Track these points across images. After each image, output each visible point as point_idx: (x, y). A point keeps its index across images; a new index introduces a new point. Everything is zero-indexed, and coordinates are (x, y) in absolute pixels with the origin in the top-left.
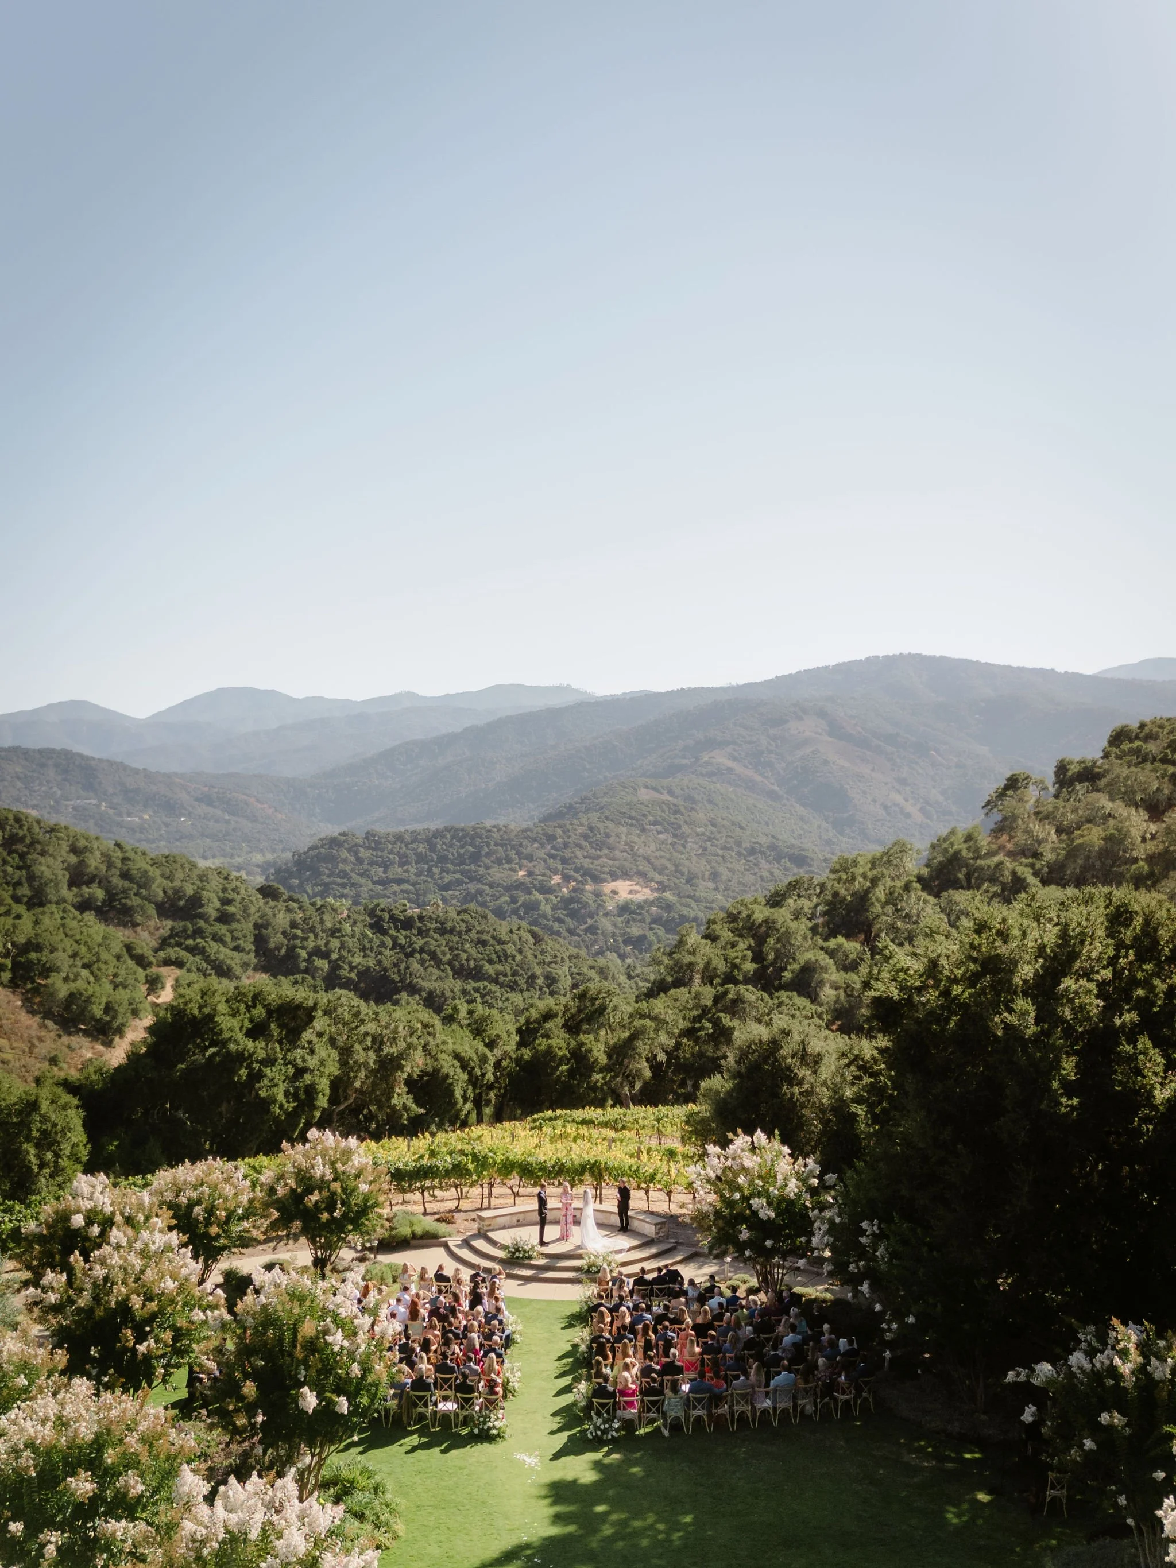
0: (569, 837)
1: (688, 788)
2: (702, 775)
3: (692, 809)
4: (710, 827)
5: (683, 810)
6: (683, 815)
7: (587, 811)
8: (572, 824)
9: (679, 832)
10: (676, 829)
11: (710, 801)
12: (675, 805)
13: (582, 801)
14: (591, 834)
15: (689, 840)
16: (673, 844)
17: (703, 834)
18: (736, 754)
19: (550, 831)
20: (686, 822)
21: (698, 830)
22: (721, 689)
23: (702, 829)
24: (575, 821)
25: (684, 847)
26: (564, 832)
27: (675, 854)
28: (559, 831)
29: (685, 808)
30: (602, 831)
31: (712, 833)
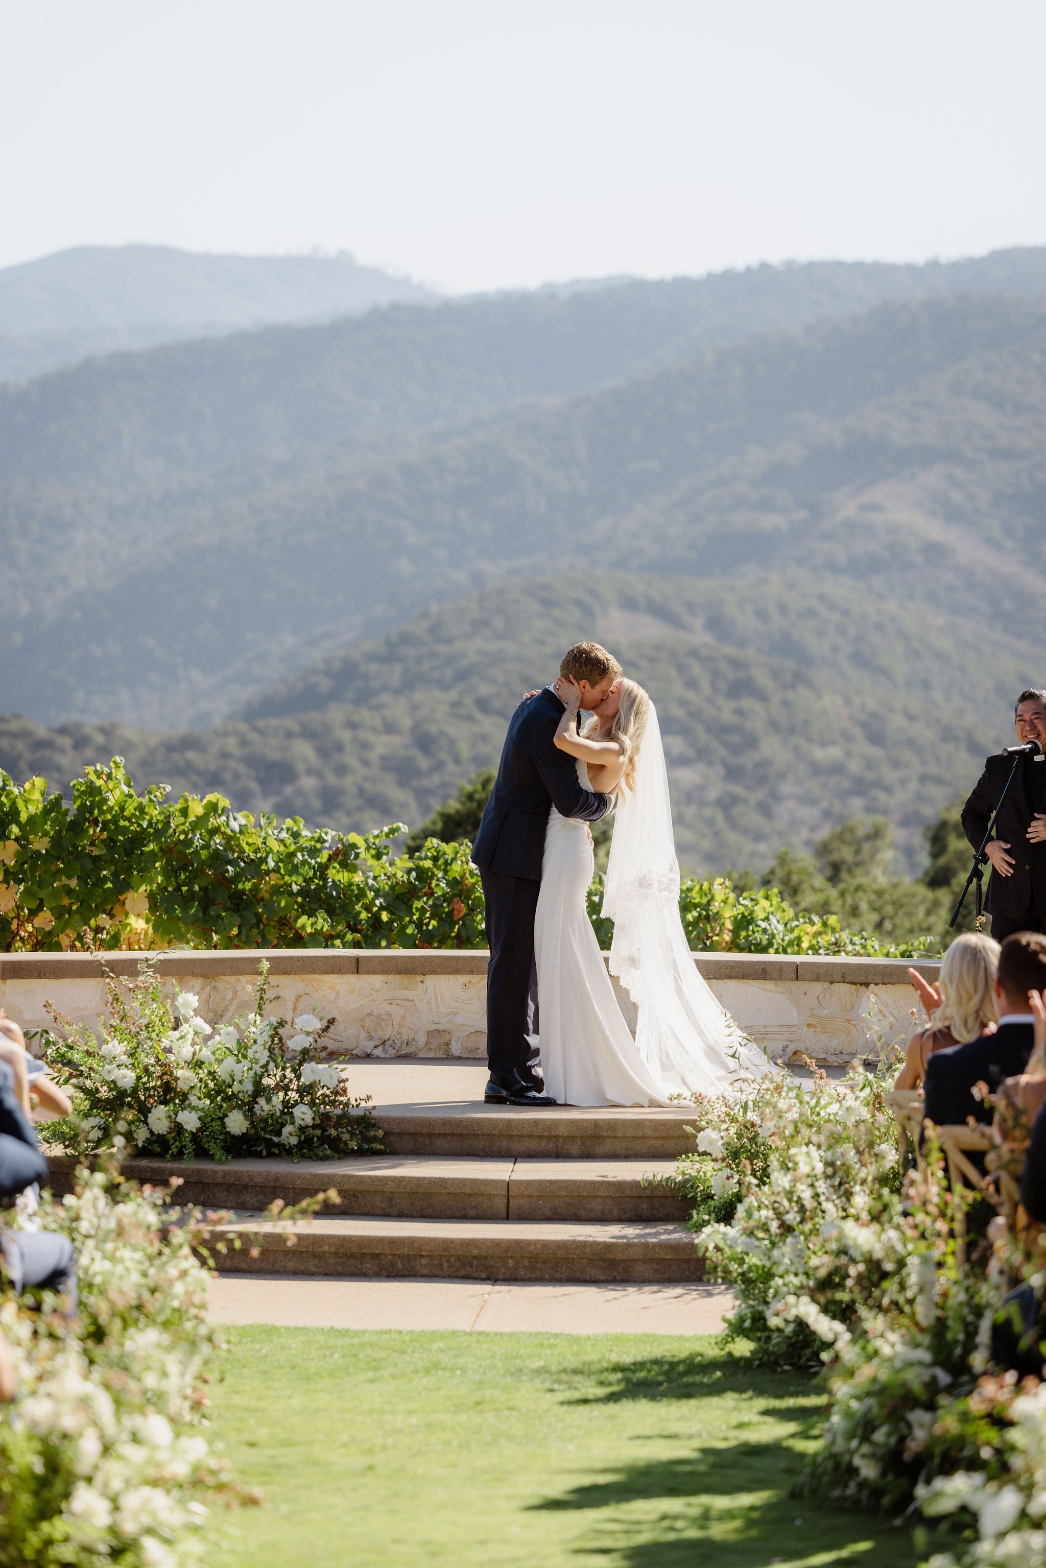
0: (342, 770)
1: (783, 609)
2: (833, 568)
3: (799, 678)
4: (862, 746)
5: (762, 679)
6: (762, 697)
7: (409, 684)
8: (353, 726)
9: (748, 760)
10: (735, 750)
11: (861, 660)
12: (736, 664)
13: (389, 655)
14: (423, 763)
15: (786, 788)
16: (726, 804)
17: (837, 769)
18: (957, 497)
19: (272, 750)
20: (774, 725)
21: (819, 754)
22: (911, 270)
23: (834, 753)
24: (365, 715)
25: (765, 810)
26: (324, 753)
27: (732, 838)
28: (304, 750)
29: (775, 674)
30: (465, 751)
31: (870, 765)
